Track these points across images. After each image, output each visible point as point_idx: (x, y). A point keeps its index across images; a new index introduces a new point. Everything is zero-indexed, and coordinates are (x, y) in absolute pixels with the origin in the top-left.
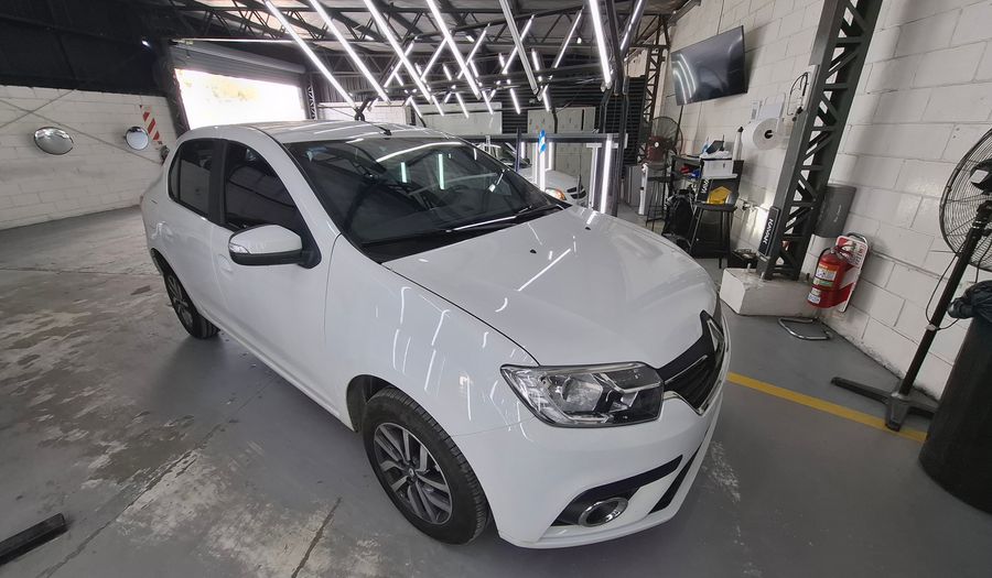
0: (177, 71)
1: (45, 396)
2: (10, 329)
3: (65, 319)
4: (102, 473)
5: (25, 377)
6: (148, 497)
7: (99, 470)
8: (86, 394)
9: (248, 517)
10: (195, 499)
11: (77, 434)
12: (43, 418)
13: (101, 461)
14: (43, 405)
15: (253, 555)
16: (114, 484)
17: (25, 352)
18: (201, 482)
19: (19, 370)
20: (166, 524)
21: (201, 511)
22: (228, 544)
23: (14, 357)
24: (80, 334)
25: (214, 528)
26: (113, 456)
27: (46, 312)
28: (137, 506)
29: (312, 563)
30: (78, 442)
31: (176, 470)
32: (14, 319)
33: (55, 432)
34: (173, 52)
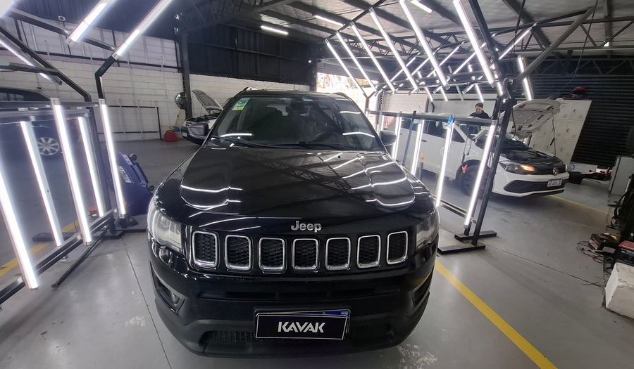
0: (319, 74)
34: (319, 65)
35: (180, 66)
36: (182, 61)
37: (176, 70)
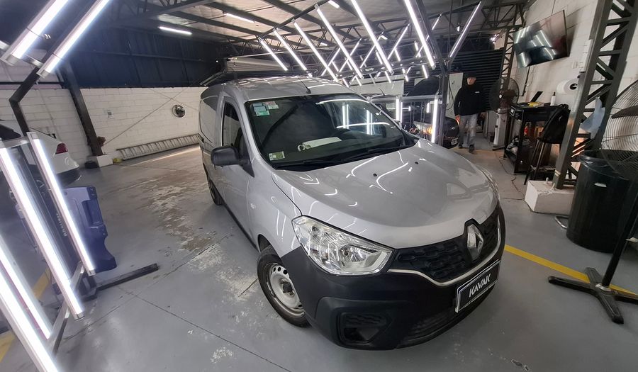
1: (169, 218)
2: (159, 192)
3: (177, 190)
4: (185, 247)
5: (163, 210)
6: (198, 257)
8: (182, 219)
9: (231, 270)
10: (214, 261)
11: (179, 233)
12: (168, 226)
13: (185, 243)
14: (169, 221)
15: (231, 282)
16: (188, 251)
17: (163, 202)
18: (217, 255)
19: (161, 208)
20: (203, 267)
21: (216, 265)
22: (223, 277)
23: (160, 203)
24: (182, 196)
25: (219, 271)
26: (189, 242)
27: (171, 186)
28: (195, 260)
29: (251, 290)
30: (179, 236)
31: (209, 250)
32: (160, 188)
33: (171, 231)
34: (228, 64)
36: (64, 75)
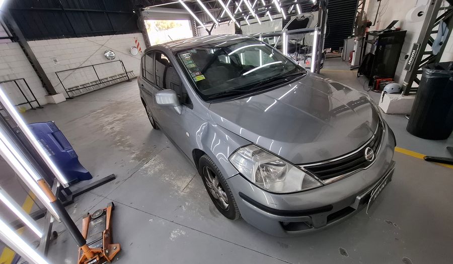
0: (145, 21)
1: (118, 138)
2: (106, 120)
3: (120, 116)
5: (112, 133)
6: (146, 165)
7: (134, 158)
8: (128, 138)
9: (172, 173)
10: (158, 167)
11: (128, 149)
12: (118, 144)
13: (133, 156)
14: (118, 140)
15: (174, 182)
16: (137, 162)
17: (111, 126)
18: (160, 163)
19: (111, 131)
20: (151, 172)
21: (160, 170)
22: (167, 179)
23: (109, 127)
24: (124, 121)
25: (163, 175)
26: (137, 155)
27: (115, 114)
28: (144, 168)
29: (189, 186)
30: (127, 151)
31: (152, 160)
32: (107, 116)
33: (122, 148)
34: (143, 13)
35: (12, 36)
36: (12, 30)
37: (9, 40)
